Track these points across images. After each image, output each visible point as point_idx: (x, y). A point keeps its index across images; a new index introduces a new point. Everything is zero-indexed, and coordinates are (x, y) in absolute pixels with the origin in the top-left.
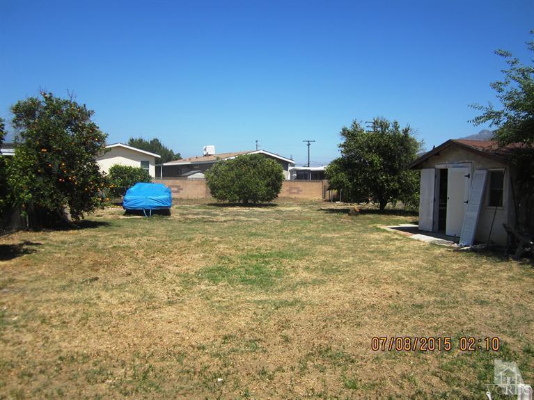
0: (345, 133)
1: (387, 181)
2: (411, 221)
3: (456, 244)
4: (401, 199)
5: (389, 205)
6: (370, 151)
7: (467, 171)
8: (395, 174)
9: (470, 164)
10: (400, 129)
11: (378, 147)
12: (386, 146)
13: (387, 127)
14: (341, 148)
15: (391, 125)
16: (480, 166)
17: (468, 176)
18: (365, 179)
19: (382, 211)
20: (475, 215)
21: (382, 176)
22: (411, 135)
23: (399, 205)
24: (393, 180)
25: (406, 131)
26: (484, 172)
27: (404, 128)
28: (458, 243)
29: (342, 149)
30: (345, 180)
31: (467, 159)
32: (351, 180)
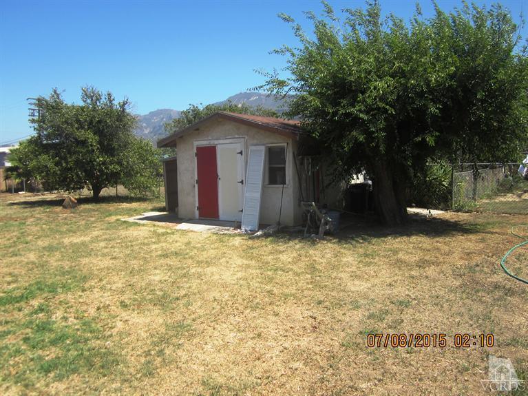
0: (41, 103)
1: (104, 163)
2: (150, 207)
3: (239, 230)
4: (123, 184)
5: (104, 192)
6: (81, 127)
7: (239, 147)
8: (112, 155)
9: (242, 140)
10: (116, 103)
11: (91, 122)
12: (100, 122)
13: (99, 99)
14: (33, 125)
15: (103, 97)
16: (255, 142)
17: (241, 153)
18: (77, 162)
19: (96, 199)
20: (258, 195)
21: (98, 158)
22: (128, 110)
23: (121, 190)
24: (111, 163)
25: (123, 105)
26: (263, 148)
27: (121, 101)
28: (240, 228)
29: (36, 125)
30: (50, 164)
31: (237, 134)
32: (57, 164)
